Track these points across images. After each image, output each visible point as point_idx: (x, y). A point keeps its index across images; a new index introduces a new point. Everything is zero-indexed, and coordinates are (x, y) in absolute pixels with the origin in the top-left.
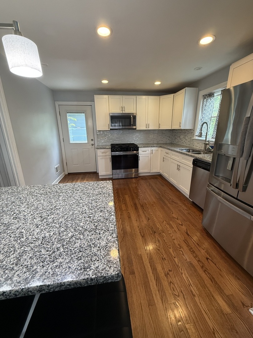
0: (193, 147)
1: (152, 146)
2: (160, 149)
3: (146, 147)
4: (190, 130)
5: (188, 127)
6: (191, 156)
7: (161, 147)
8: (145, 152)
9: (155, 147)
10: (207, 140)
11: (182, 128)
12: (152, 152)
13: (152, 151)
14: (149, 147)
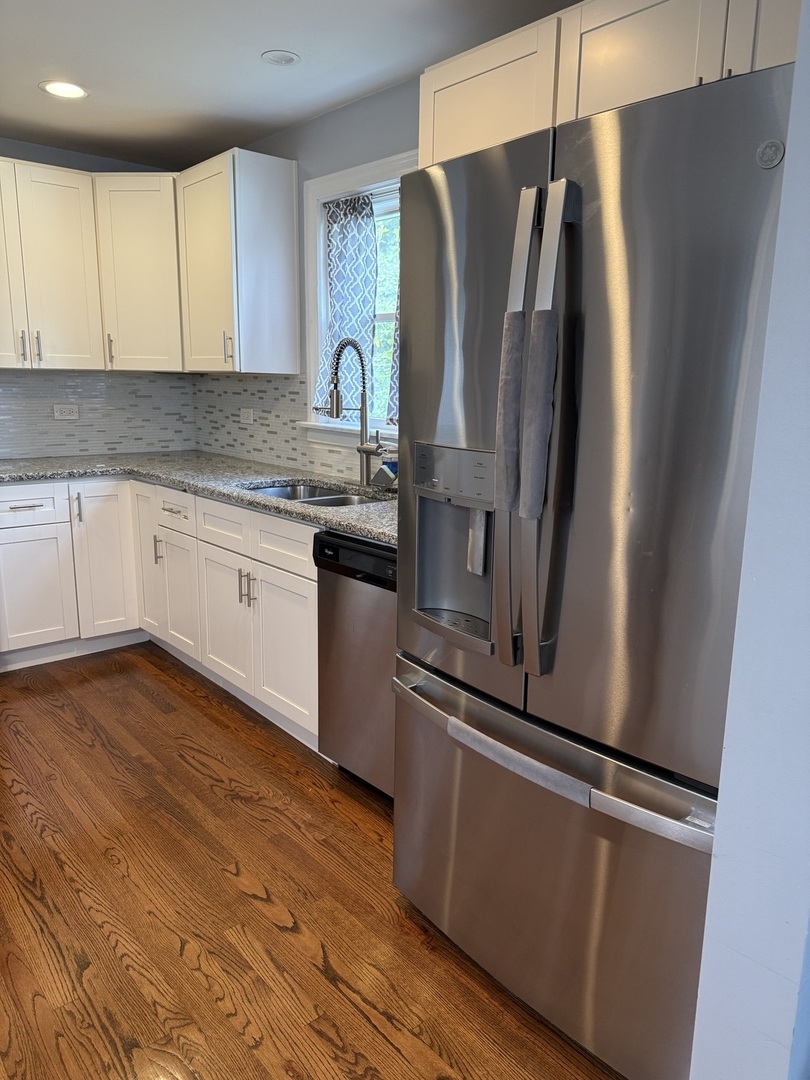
0: (309, 467)
1: (71, 476)
2: (129, 487)
3: (31, 479)
4: (287, 377)
5: (272, 360)
6: (304, 518)
7: (131, 475)
8: (30, 512)
9: (94, 475)
10: (371, 431)
11: (242, 366)
12: (76, 511)
13: (76, 504)
14: (52, 477)
